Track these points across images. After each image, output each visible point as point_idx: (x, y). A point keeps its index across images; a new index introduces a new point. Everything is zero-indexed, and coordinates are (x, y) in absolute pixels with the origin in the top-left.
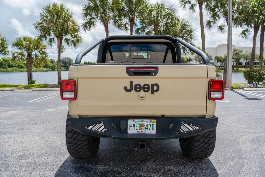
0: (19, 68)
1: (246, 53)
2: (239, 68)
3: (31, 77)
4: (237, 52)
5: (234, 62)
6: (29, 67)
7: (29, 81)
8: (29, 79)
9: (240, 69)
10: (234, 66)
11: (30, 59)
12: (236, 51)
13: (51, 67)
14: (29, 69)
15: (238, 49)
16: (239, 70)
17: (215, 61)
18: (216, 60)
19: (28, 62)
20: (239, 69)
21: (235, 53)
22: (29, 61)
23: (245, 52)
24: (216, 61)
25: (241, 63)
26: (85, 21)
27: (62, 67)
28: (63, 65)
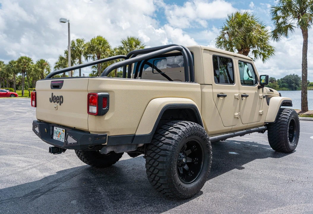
27: (285, 87)
28: (285, 84)
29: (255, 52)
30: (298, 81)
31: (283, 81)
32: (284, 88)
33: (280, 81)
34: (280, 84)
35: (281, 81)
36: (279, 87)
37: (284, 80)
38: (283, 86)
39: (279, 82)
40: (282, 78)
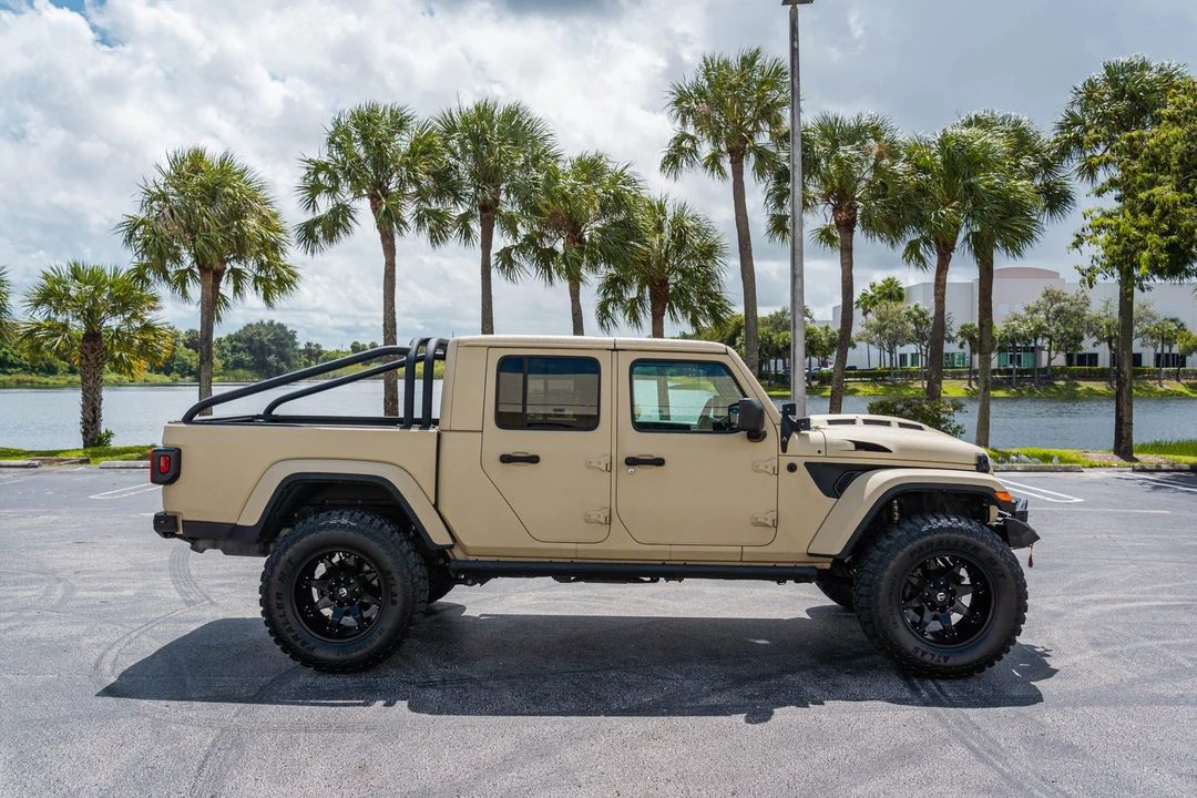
0: (37, 374)
1: (1105, 311)
2: (1081, 383)
3: (95, 421)
4: (1062, 304)
5: (1049, 351)
6: (91, 382)
7: (85, 434)
8: (88, 427)
9: (1084, 385)
10: (1049, 371)
11: (93, 350)
12: (1058, 299)
13: (191, 367)
14: (89, 388)
15: (1065, 291)
16: (1079, 389)
17: (961, 346)
18: (967, 342)
19: (88, 359)
20: (1079, 386)
21: (1056, 311)
22: (91, 357)
23: (1103, 304)
24: (967, 346)
25: (1093, 358)
26: (309, 216)
27: (244, 367)
28: (246, 357)
29: (238, 276)
30: (286, 345)
31: (234, 347)
32: (240, 372)
33: (223, 344)
34: (226, 355)
35: (227, 344)
36: (224, 365)
37: (240, 341)
38: (238, 364)
39: (223, 348)
40: (233, 333)
